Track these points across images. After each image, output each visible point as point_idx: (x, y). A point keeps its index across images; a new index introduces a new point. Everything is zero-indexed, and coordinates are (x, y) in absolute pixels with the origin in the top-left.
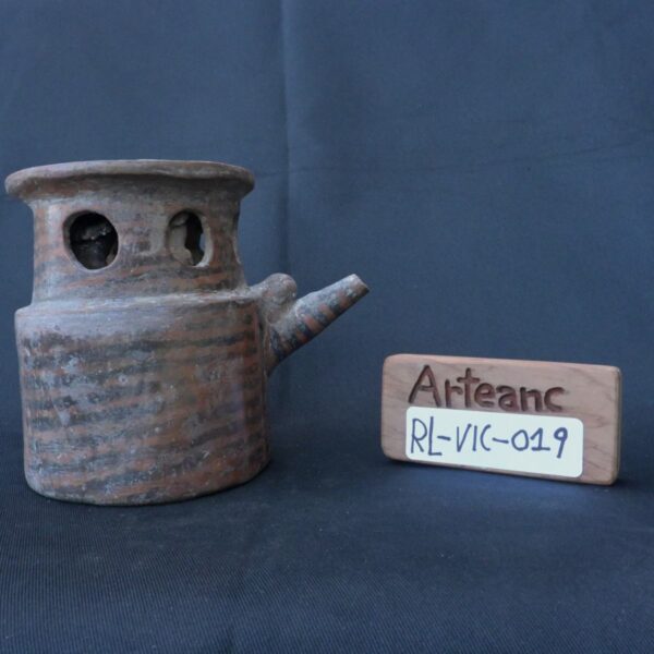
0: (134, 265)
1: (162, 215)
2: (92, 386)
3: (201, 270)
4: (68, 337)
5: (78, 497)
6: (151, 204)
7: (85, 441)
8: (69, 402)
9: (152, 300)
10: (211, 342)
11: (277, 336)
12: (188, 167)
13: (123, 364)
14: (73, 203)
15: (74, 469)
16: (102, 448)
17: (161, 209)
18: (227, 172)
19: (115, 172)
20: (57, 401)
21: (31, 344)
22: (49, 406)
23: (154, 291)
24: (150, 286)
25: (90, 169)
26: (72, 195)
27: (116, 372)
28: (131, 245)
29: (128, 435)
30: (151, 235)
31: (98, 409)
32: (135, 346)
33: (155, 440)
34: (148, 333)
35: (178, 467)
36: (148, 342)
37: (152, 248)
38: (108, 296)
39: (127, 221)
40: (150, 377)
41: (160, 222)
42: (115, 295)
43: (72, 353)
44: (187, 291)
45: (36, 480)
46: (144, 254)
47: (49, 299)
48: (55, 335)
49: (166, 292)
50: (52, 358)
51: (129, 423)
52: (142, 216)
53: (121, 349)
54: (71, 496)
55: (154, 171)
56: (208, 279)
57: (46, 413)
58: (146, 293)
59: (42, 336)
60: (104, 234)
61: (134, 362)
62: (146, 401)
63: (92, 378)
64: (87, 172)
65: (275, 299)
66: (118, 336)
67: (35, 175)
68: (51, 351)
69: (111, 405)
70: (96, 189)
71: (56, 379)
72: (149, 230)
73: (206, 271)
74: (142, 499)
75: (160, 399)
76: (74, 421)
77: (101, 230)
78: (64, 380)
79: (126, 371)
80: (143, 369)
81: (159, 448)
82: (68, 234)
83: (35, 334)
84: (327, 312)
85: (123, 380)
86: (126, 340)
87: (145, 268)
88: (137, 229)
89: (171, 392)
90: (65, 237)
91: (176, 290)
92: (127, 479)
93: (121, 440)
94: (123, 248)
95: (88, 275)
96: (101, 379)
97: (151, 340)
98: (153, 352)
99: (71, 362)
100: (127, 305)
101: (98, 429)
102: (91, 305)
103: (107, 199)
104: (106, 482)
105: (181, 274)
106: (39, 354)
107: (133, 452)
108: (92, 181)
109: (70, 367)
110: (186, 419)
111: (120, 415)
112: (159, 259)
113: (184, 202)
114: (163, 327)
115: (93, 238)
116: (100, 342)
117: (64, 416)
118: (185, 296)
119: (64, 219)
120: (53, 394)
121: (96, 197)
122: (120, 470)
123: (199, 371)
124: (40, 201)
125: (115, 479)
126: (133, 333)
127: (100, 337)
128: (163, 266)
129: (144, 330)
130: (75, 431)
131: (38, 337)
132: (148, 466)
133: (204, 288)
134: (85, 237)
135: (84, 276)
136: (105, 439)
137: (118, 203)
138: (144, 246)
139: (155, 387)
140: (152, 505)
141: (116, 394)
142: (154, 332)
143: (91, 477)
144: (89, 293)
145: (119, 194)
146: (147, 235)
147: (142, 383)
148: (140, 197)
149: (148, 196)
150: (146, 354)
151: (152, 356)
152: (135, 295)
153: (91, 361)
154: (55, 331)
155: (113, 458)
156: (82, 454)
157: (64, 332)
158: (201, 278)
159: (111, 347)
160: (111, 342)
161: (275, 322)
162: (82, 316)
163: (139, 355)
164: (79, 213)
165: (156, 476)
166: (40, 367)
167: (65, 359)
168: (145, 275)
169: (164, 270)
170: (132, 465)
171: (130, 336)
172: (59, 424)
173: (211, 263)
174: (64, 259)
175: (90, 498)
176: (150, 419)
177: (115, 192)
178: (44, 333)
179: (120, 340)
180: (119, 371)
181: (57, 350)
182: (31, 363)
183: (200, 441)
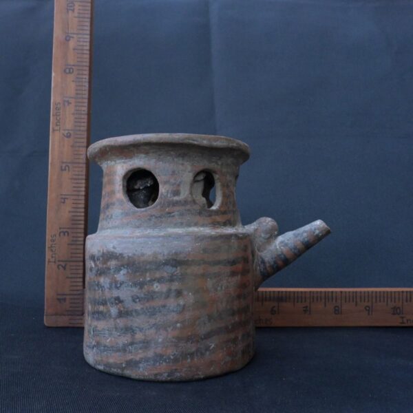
0: (168, 206)
1: (189, 172)
2: (136, 290)
3: (213, 211)
4: (121, 254)
5: (119, 371)
6: (183, 164)
7: (128, 330)
8: (118, 300)
9: (179, 231)
10: (218, 263)
11: (263, 262)
12: (209, 140)
13: (158, 275)
14: (131, 163)
15: (119, 350)
16: (139, 336)
17: (189, 168)
18: (235, 145)
19: (161, 141)
20: (109, 300)
21: (96, 258)
22: (104, 303)
23: (181, 225)
24: (180, 221)
25: (144, 139)
26: (131, 157)
27: (152, 281)
28: (168, 192)
29: (157, 327)
30: (182, 186)
31: (138, 307)
32: (167, 263)
33: (176, 333)
34: (176, 254)
35: (192, 354)
36: (175, 260)
37: (182, 195)
38: (150, 227)
39: (165, 175)
40: (176, 286)
41: (188, 177)
42: (155, 226)
43: (123, 266)
44: (203, 225)
45: (90, 356)
46: (176, 198)
47: (110, 228)
48: (113, 253)
49: (189, 225)
50: (109, 269)
51: (159, 319)
52: (176, 172)
53: (159, 265)
54: (114, 370)
55: (187, 141)
56: (218, 218)
57: (101, 308)
58: (176, 225)
59: (103, 253)
60: (149, 185)
61: (165, 274)
62: (172, 303)
63: (135, 284)
64: (142, 141)
65: (263, 235)
66: (155, 254)
67: (108, 144)
68: (109, 263)
69: (147, 305)
70: (147, 153)
71: (111, 284)
72: (180, 182)
73: (216, 212)
75: (182, 302)
76: (121, 314)
77: (147, 182)
78: (116, 285)
79: (160, 280)
80: (171, 280)
81: (179, 339)
82: (125, 184)
83: (99, 251)
84: (300, 246)
85: (157, 287)
86: (160, 258)
87: (176, 208)
88: (172, 181)
89: (190, 298)
90: (123, 186)
91: (196, 225)
92: (155, 361)
93: (153, 331)
94: (162, 194)
95: (137, 212)
96: (141, 285)
97: (178, 259)
98: (179, 268)
99: (122, 272)
100: (162, 234)
101: (137, 322)
102: (138, 233)
103: (154, 160)
104: (139, 362)
105: (200, 213)
106: (100, 266)
107: (160, 340)
108: (145, 147)
109: (121, 276)
110: (199, 318)
111: (153, 313)
112: (185, 202)
113: (204, 164)
114: (187, 250)
115: (141, 188)
116: (142, 259)
117: (114, 311)
118: (202, 229)
119: (123, 174)
120: (108, 294)
121: (147, 159)
122: (150, 354)
123: (210, 283)
124: (109, 162)
125: (147, 360)
126: (165, 254)
127: (143, 255)
128: (188, 207)
129: (174, 251)
130: (121, 322)
131: (101, 254)
132: (171, 352)
133: (215, 224)
134: (136, 187)
135: (134, 213)
136: (141, 330)
137: (161, 163)
138: (177, 193)
139: (179, 293)
140: (171, 382)
141: (151, 296)
142: (180, 253)
143: (129, 357)
144: (137, 224)
145: (162, 157)
146: (179, 185)
147: (169, 290)
148: (175, 159)
149: (181, 159)
150: (174, 269)
151: (178, 270)
152: (168, 227)
153: (136, 272)
154: (112, 250)
155: (146, 344)
156: (124, 340)
157: (118, 251)
158: (213, 217)
159: (150, 263)
160: (150, 259)
161: (262, 251)
162: (131, 240)
163: (168, 270)
164: (135, 169)
165: (176, 360)
166: (100, 275)
167: (118, 269)
168: (176, 213)
169: (189, 210)
170: (159, 350)
171: (164, 255)
172: (110, 316)
173: (220, 207)
174: (122, 201)
175: (128, 373)
176: (173, 317)
177: (160, 155)
178: (105, 251)
179: (156, 258)
180: (154, 280)
181: (113, 263)
182: (94, 272)
183: (208, 336)
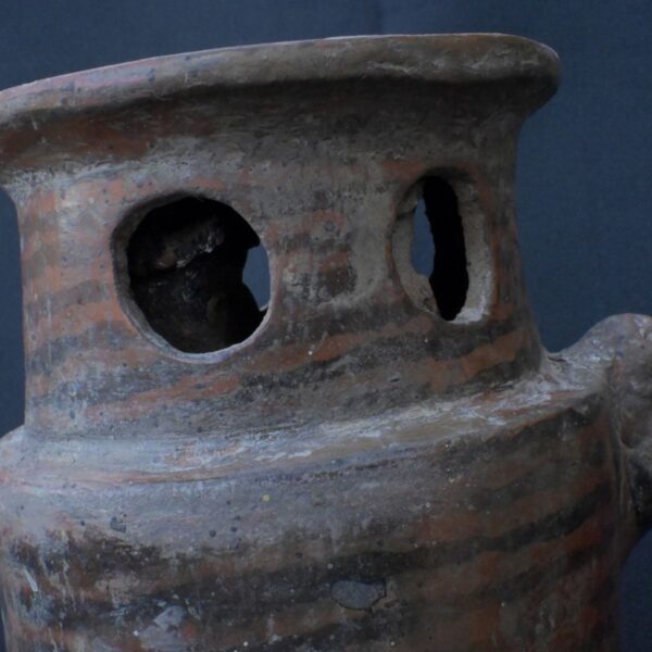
0: (315, 336)
1: (380, 190)
3: (472, 329)
4: (148, 551)
6: (352, 162)
9: (368, 431)
12: (455, 52)
14: (142, 175)
17: (377, 172)
19: (271, 78)
21: (41, 562)
23: (371, 403)
24: (361, 389)
25: (194, 74)
26: (138, 153)
28: (306, 280)
30: (356, 248)
34: (375, 529)
36: (377, 554)
37: (359, 285)
38: (248, 426)
39: (291, 212)
41: (372, 209)
42: (269, 421)
43: (162, 594)
44: (449, 393)
46: (340, 302)
47: (81, 436)
48: (113, 544)
49: (399, 401)
50: (106, 606)
52: (331, 198)
55: (372, 67)
56: (494, 354)
58: (351, 409)
59: (71, 544)
60: (209, 250)
61: (341, 615)
64: (188, 82)
65: (635, 385)
66: (293, 542)
67: (34, 104)
68: (101, 586)
70: (206, 131)
72: (348, 236)
77: (203, 240)
80: (367, 632)
82: (123, 260)
83: (52, 536)
86: (316, 553)
87: (346, 341)
88: (319, 234)
91: (425, 394)
94: (283, 293)
95: (189, 371)
97: (386, 548)
98: (391, 584)
99: (161, 620)
100: (305, 452)
102: (202, 455)
103: (238, 157)
105: (433, 347)
106: (66, 591)
108: (201, 108)
112: (375, 315)
113: (429, 151)
114: (416, 509)
115: (181, 263)
118: (447, 407)
119: (113, 223)
121: (205, 154)
123: (508, 619)
124: (41, 175)
126: (335, 535)
127: (241, 549)
128: (390, 329)
129: (365, 523)
131: (60, 546)
133: (495, 377)
134: (161, 264)
135: (180, 375)
137: (267, 164)
138: (338, 280)
142: (392, 526)
144: (194, 418)
145: (267, 140)
146: (346, 249)
148: (324, 146)
149: (343, 140)
150: (374, 591)
151: (391, 593)
152: (323, 419)
153: (219, 617)
154: (110, 533)
158: (478, 352)
159: (276, 577)
161: (637, 442)
162: (186, 489)
163: (352, 597)
164: (158, 200)
166: (70, 624)
167: (144, 609)
168: (347, 359)
169: (392, 341)
171: (328, 541)
173: (494, 307)
174: (117, 329)
177: (259, 135)
178: (78, 537)
179: (299, 555)
180: (300, 641)
181: (118, 586)
182: (41, 609)
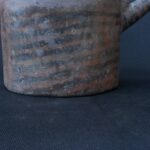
2: (58, 35)
4: (44, 8)
5: (48, 93)
7: (52, 64)
8: (43, 43)
13: (74, 23)
15: (45, 79)
16: (62, 67)
20: (35, 44)
22: (30, 46)
27: (70, 28)
29: (75, 60)
31: (60, 47)
32: (81, 13)
33: (88, 63)
35: (98, 77)
40: (87, 30)
50: (33, 20)
51: (76, 54)
53: (75, 15)
54: (43, 93)
57: (27, 51)
62: (85, 43)
63: (57, 30)
68: (33, 16)
69: (67, 45)
71: (35, 31)
74: (82, 93)
75: (91, 42)
76: (46, 53)
78: (41, 32)
79: (75, 26)
80: (84, 26)
81: (90, 67)
85: (74, 32)
89: (96, 38)
92: (75, 84)
93: (72, 63)
96: (62, 31)
98: (89, 17)
99: (45, 22)
101: (60, 57)
104: (64, 85)
106: (24, 19)
107: (77, 69)
109: (45, 25)
110: (101, 53)
111: (72, 50)
116: (62, 10)
117: (39, 51)
120: (32, 40)
122: (71, 78)
123: (107, 29)
125: (69, 83)
127: (63, 7)
130: (47, 59)
132: (85, 76)
136: (63, 63)
139: (89, 36)
141: (70, 39)
143: (56, 82)
147: (83, 34)
151: (89, 19)
154: (36, 5)
155: (68, 73)
157: (41, 5)
160: (69, 10)
163: (82, 19)
165: (88, 82)
166: (24, 26)
167: (42, 20)
170: (77, 76)
171: (79, 7)
172: (36, 56)
175: (55, 93)
176: (86, 52)
183: (105, 65)
